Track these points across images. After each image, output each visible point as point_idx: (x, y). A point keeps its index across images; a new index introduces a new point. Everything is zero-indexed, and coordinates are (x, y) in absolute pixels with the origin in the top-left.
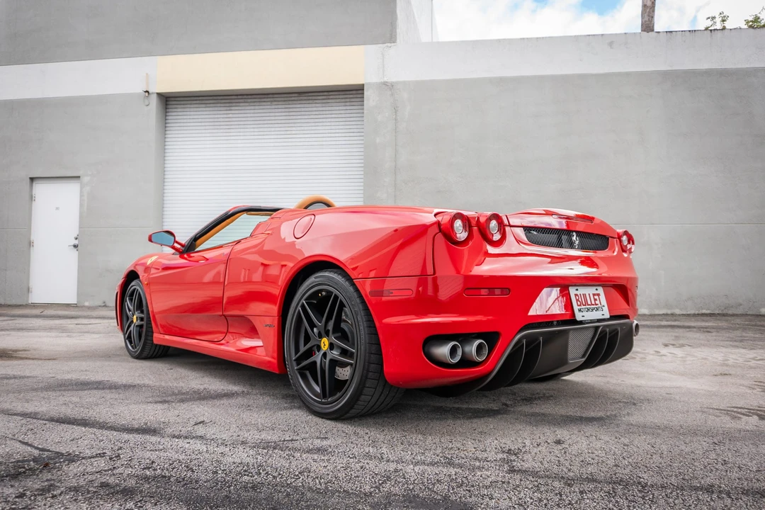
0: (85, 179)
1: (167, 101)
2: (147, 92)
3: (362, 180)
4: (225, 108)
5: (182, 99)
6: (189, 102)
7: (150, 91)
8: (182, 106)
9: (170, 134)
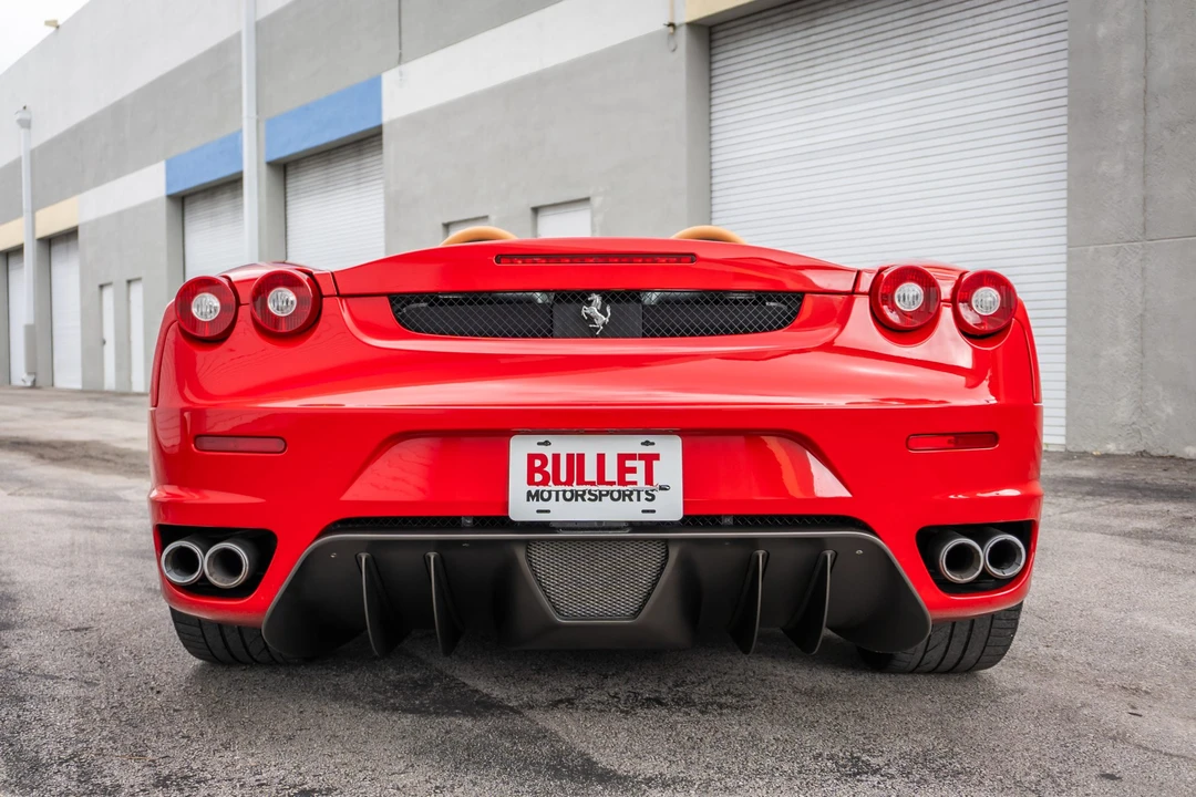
0: (596, 201)
1: (711, 34)
2: (671, 25)
3: (1064, 139)
4: (804, 26)
5: (734, 24)
6: (744, 28)
7: (677, 22)
8: (734, 38)
9: (720, 96)
